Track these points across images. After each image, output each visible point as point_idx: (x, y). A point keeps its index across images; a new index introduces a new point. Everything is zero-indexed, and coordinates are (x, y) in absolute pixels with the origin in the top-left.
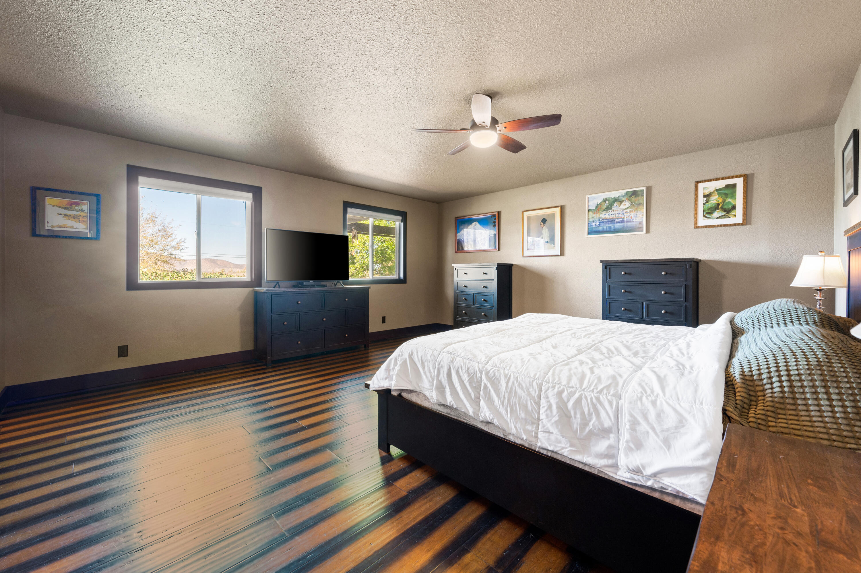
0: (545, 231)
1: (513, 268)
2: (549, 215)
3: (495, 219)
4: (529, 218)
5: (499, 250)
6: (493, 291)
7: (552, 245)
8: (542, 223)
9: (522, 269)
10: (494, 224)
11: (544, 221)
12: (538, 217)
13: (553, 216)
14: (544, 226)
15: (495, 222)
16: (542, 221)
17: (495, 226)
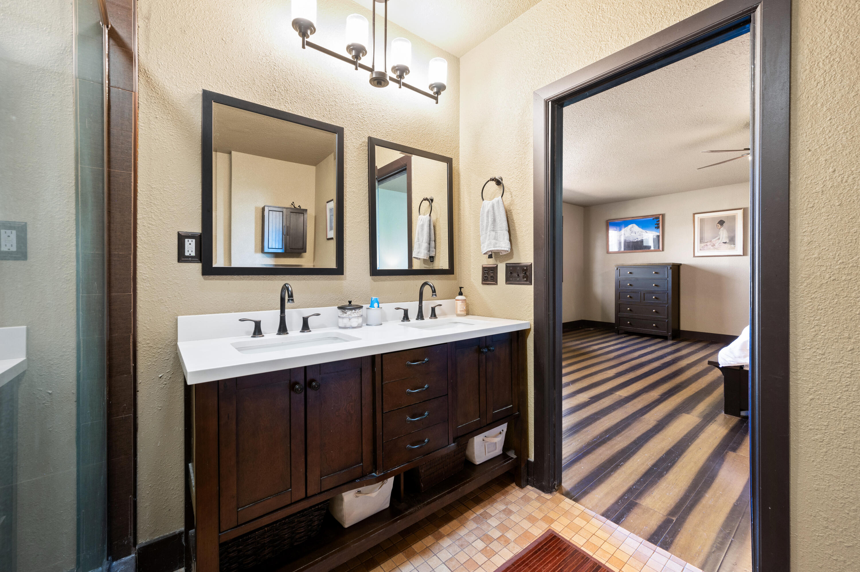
0: (723, 234)
1: (681, 267)
2: (728, 217)
3: (659, 221)
4: (702, 220)
5: (663, 250)
6: (666, 289)
7: (733, 246)
8: (718, 225)
9: (692, 269)
10: (656, 226)
11: (721, 223)
12: (713, 219)
13: (733, 218)
14: (721, 227)
15: (658, 224)
16: (718, 223)
17: (658, 228)
